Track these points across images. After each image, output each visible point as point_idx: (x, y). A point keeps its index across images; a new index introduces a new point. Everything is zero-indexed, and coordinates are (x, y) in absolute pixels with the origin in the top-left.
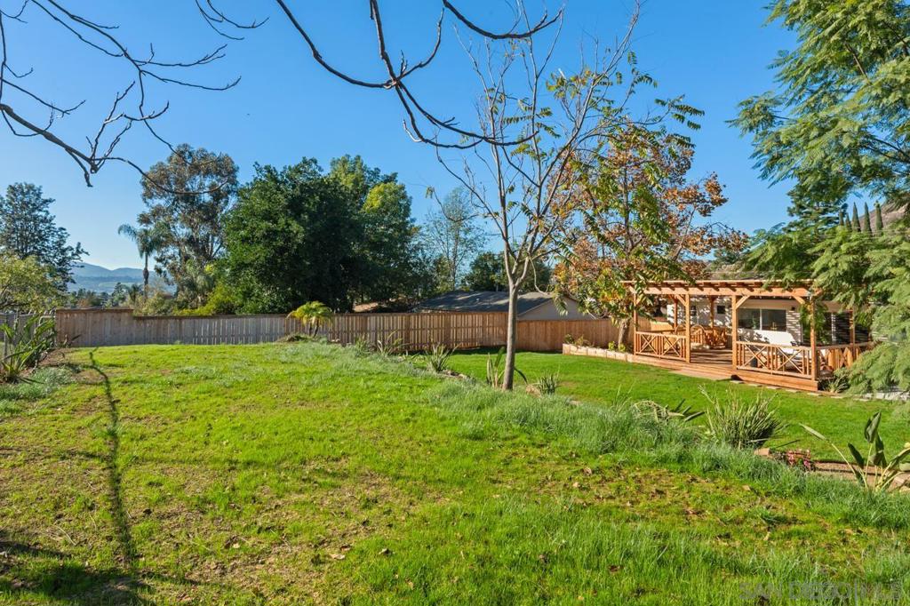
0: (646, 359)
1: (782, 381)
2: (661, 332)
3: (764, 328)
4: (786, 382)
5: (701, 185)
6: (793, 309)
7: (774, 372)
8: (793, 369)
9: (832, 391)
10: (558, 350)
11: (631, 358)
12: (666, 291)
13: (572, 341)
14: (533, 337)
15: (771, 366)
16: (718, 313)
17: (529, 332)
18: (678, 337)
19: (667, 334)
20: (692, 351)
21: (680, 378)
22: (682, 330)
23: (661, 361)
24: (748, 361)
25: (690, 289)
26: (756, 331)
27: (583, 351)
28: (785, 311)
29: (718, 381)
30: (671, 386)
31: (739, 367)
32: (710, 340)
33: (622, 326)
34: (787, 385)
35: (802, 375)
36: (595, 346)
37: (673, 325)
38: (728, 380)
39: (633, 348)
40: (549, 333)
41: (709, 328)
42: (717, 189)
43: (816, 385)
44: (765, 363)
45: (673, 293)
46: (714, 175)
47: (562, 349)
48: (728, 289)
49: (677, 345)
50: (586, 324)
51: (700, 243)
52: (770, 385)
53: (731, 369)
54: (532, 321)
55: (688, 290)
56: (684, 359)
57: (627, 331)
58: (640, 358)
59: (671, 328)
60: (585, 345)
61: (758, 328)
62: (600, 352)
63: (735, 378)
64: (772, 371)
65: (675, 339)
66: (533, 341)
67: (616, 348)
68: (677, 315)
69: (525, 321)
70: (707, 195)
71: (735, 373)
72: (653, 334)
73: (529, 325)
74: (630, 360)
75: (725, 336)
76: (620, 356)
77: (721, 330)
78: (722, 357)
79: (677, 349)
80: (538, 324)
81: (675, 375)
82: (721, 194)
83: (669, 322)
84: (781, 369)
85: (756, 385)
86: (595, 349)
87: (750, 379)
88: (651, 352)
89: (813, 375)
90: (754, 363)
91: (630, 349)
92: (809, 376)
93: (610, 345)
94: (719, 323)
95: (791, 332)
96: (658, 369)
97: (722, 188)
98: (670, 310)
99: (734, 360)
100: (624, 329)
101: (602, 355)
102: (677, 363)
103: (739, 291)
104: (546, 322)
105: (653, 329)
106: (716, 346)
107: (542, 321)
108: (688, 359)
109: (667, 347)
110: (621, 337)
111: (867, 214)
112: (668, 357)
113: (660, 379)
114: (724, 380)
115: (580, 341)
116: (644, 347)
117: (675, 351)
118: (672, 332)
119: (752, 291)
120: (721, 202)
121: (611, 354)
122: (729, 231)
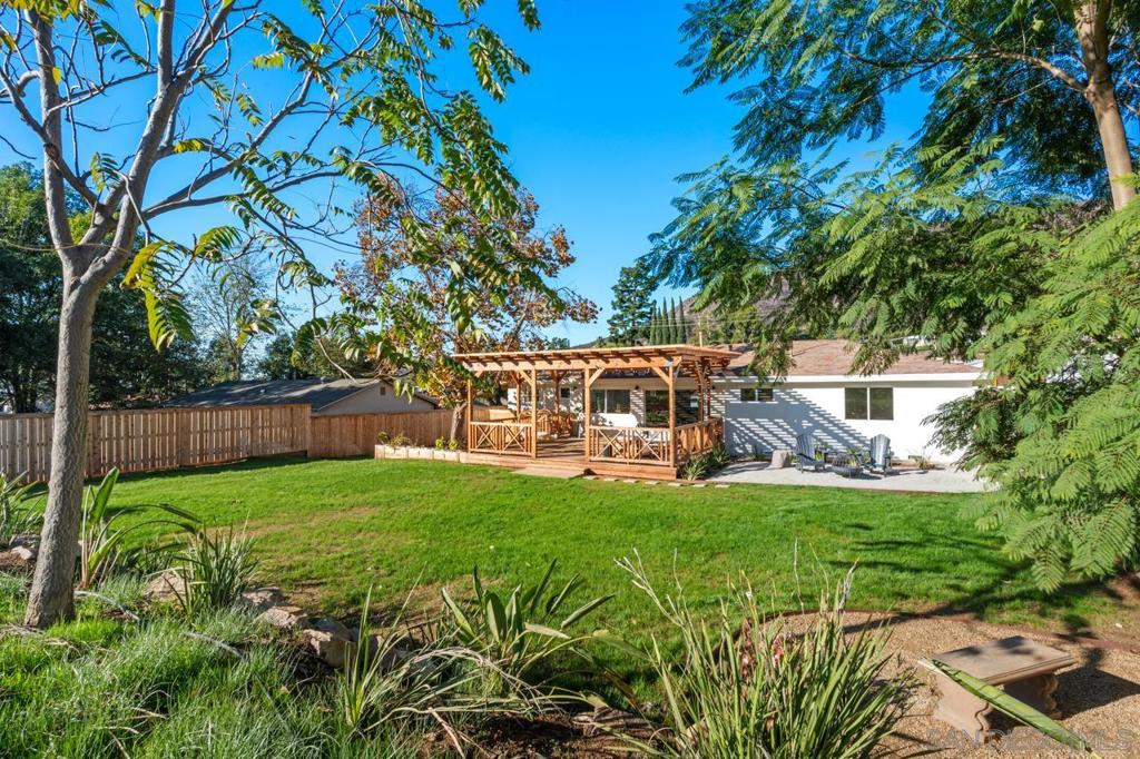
0: (482, 457)
1: (639, 471)
2: (502, 421)
3: (610, 411)
4: (644, 472)
5: (547, 240)
6: (637, 388)
7: (632, 461)
8: (648, 456)
9: (690, 477)
10: (369, 454)
11: (464, 457)
12: (508, 366)
13: (388, 440)
14: (337, 440)
15: (627, 455)
16: (563, 396)
17: (329, 433)
18: (522, 425)
19: (509, 423)
20: (539, 442)
21: (525, 480)
22: (526, 418)
23: (502, 458)
24: (602, 449)
25: (537, 363)
26: (601, 415)
27: (402, 452)
28: (628, 391)
29: (571, 479)
30: (516, 496)
31: (592, 458)
32: (556, 427)
33: (455, 417)
34: (644, 476)
35: (660, 462)
36: (419, 445)
37: (515, 413)
38: (581, 476)
39: (467, 444)
40: (360, 430)
41: (555, 415)
42: (563, 245)
43: (675, 472)
44: (621, 451)
45: (516, 369)
46: (561, 229)
47: (373, 452)
48: (581, 361)
49: (520, 436)
50: (412, 417)
51: (546, 310)
52: (627, 477)
53: (583, 461)
54: (334, 417)
55: (534, 364)
56: (529, 454)
57: (461, 423)
58: (476, 456)
59: (512, 416)
60: (405, 444)
61: (602, 411)
62: (424, 453)
63: (589, 472)
64: (628, 461)
65: (518, 428)
66: (336, 444)
67: (446, 446)
68: (520, 401)
69: (325, 416)
70: (554, 252)
71: (588, 466)
72: (491, 424)
73: (330, 423)
74: (463, 461)
75: (571, 423)
76: (451, 456)
77: (566, 416)
78: (570, 447)
79: (520, 441)
80: (344, 419)
81: (519, 476)
82: (569, 252)
83: (511, 410)
84: (637, 457)
85: (613, 480)
86: (418, 449)
87: (604, 473)
88: (490, 447)
89: (671, 462)
90: (609, 452)
91: (463, 447)
92: (666, 463)
93: (437, 442)
94: (564, 408)
95: (635, 414)
96: (498, 470)
97: (570, 244)
98: (512, 393)
99: (587, 450)
100: (458, 420)
101: (427, 457)
102: (521, 460)
103: (594, 363)
104: (356, 417)
105: (492, 417)
106: (562, 435)
107: (350, 416)
108: (533, 454)
109: (508, 439)
110: (453, 431)
111: (673, 309)
112: (509, 452)
113: (500, 484)
114: (577, 477)
115: (398, 440)
116: (480, 442)
117: (518, 444)
118: (514, 420)
119: (607, 362)
120: (568, 261)
121: (439, 454)
122: (577, 299)
